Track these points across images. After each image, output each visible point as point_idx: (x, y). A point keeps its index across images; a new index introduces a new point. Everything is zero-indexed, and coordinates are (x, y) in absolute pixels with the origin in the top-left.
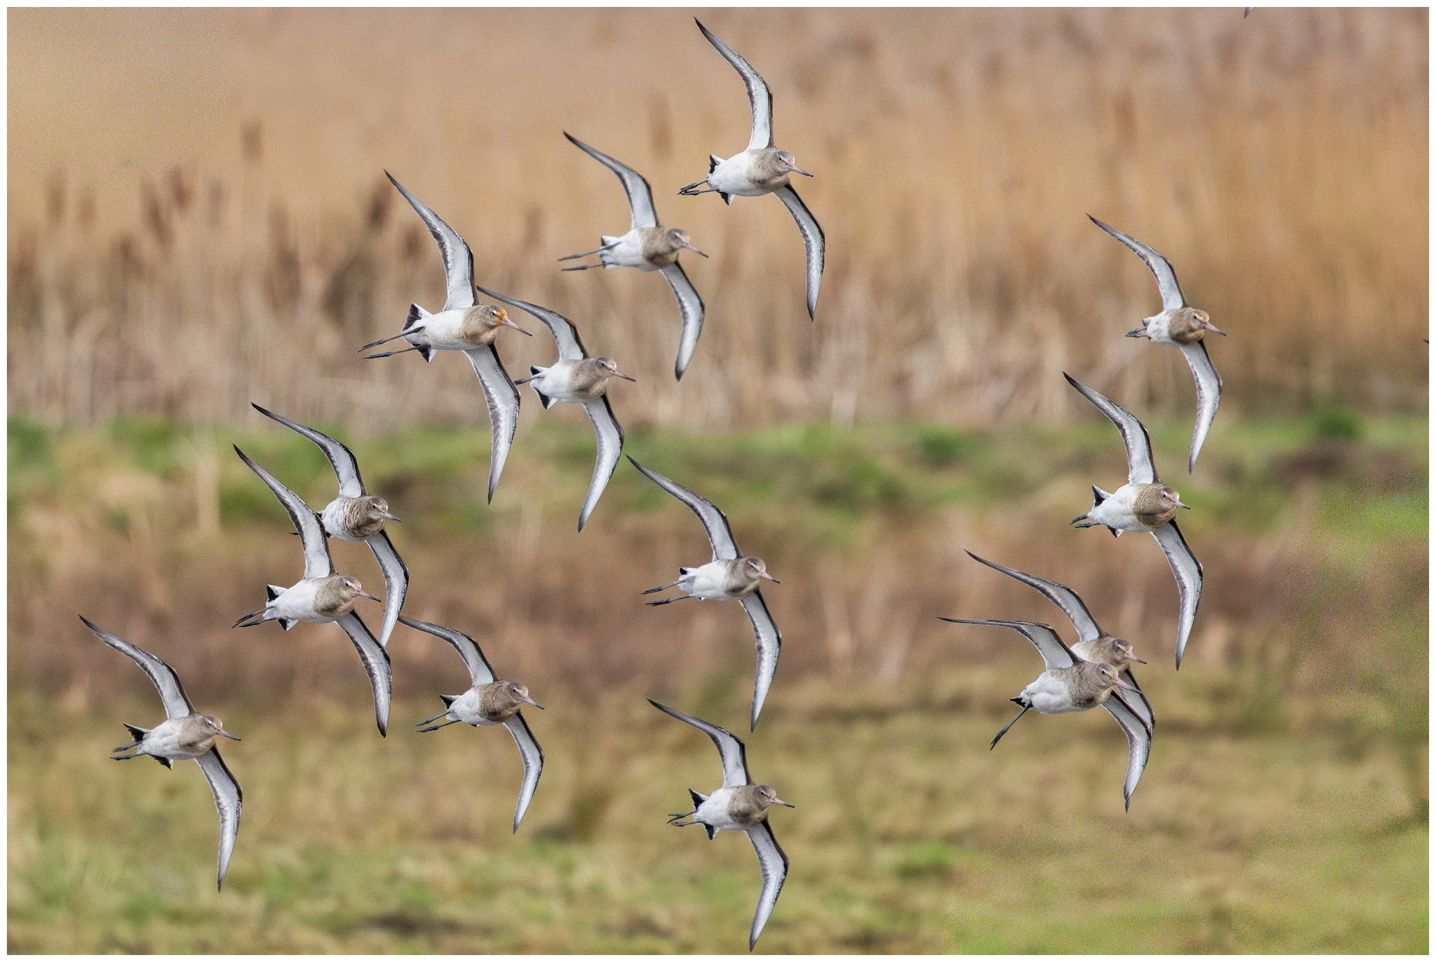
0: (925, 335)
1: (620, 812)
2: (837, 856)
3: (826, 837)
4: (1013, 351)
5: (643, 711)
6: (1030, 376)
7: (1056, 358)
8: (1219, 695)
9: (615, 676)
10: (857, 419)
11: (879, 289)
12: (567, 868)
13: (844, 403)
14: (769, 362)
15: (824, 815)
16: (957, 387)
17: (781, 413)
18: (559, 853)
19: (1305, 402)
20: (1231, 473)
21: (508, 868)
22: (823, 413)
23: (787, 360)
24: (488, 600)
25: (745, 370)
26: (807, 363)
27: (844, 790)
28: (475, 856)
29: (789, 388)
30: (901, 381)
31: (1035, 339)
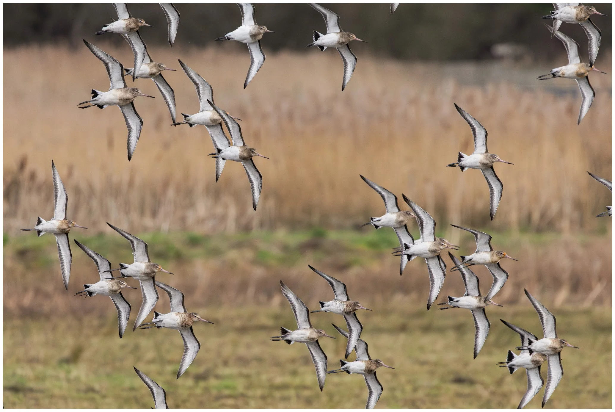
0: (192, 205)
1: (86, 354)
2: (154, 368)
3: (151, 362)
4: (219, 210)
5: (96, 322)
6: (223, 218)
7: (232, 212)
8: (277, 317)
9: (88, 311)
10: (169, 231)
11: (178, 190)
12: (68, 372)
13: (165, 226)
14: (142, 213)
15: (150, 355)
16: (201, 221)
17: (145, 229)
18: (66, 367)
19: (309, 226)
20: (285, 248)
21: (50, 372)
22: (158, 229)
23: (148, 212)
24: (49, 288)
25: (135, 216)
26: (154, 214)
27: (158, 347)
28: (40, 368)
29: (148, 222)
30: (183, 219)
31: (226, 206)
